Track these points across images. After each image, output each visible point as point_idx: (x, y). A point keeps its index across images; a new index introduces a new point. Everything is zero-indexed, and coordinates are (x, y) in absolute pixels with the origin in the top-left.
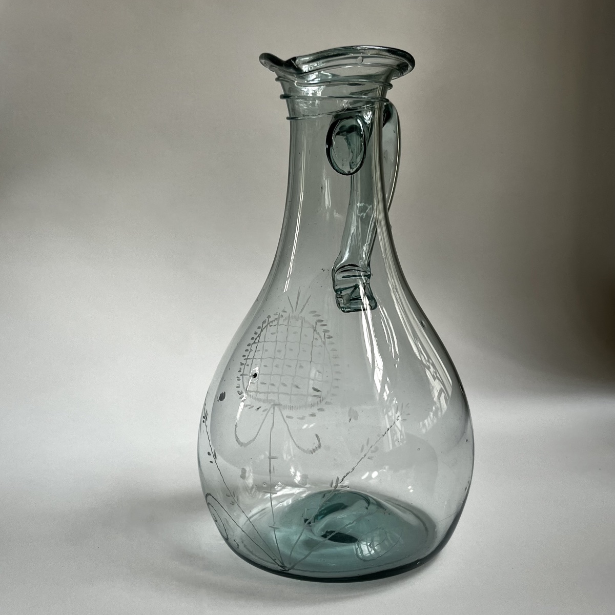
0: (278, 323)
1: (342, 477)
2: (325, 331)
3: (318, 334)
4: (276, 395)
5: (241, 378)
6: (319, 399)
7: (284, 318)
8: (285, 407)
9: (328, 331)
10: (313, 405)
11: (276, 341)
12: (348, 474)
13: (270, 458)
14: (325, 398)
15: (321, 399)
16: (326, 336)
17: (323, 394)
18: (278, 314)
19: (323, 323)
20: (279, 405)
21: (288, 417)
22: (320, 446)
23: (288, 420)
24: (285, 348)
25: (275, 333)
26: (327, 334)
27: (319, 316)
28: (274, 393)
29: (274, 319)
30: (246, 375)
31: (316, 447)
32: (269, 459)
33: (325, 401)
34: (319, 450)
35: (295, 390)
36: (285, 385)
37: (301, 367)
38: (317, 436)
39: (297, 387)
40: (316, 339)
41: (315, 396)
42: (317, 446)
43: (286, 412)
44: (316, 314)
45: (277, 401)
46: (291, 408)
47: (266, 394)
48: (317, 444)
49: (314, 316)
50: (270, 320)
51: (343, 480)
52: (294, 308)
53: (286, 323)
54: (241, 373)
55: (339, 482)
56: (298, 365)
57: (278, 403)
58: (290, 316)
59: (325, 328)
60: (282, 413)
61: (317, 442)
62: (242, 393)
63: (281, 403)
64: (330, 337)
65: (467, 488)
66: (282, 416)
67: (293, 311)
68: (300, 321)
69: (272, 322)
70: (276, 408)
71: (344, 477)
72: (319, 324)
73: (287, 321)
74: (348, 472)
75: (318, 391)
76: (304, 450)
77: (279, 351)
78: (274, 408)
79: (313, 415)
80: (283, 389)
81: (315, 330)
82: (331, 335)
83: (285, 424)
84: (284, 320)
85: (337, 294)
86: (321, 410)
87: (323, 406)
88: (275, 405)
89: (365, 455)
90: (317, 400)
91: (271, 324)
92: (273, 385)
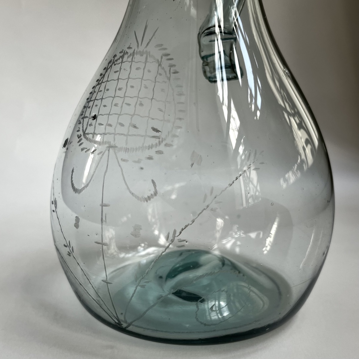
0: (122, 61)
1: (180, 230)
2: (171, 66)
3: (163, 69)
4: (113, 135)
5: (82, 121)
6: (157, 140)
7: (129, 54)
8: (121, 149)
9: (174, 66)
10: (150, 147)
11: (118, 79)
12: (186, 226)
13: (103, 205)
14: (165, 139)
15: (161, 140)
16: (172, 71)
17: (163, 135)
18: (124, 51)
19: (169, 57)
20: (114, 147)
21: (123, 160)
22: (156, 193)
23: (122, 163)
24: (127, 85)
25: (117, 71)
26: (172, 69)
27: (165, 49)
28: (110, 134)
29: (119, 57)
30: (87, 117)
31: (152, 195)
32: (101, 207)
33: (164, 143)
34: (155, 197)
35: (133, 131)
36: (122, 125)
37: (141, 104)
38: (153, 182)
39: (135, 127)
40: (160, 74)
41: (154, 137)
42: (153, 193)
43: (122, 155)
44: (163, 47)
45: (112, 143)
46: (127, 150)
47: (102, 136)
48: (152, 192)
49: (160, 50)
50: (116, 58)
51: (181, 233)
52: (140, 43)
53: (130, 59)
54: (83, 116)
55: (176, 235)
56: (138, 103)
57: (113, 145)
58: (135, 52)
59: (170, 62)
60: (116, 156)
61: (153, 188)
62: (80, 136)
63: (117, 145)
64: (176, 72)
65: (325, 253)
66: (117, 159)
67: (138, 46)
68: (145, 56)
69: (117, 60)
70: (111, 150)
71: (183, 230)
72: (164, 58)
73: (131, 57)
74: (187, 224)
75: (157, 131)
76: (138, 198)
77: (120, 89)
78: (109, 151)
79: (150, 158)
80: (120, 129)
81: (160, 65)
82: (178, 70)
83: (119, 168)
84: (128, 57)
85: (204, 62)
86: (159, 152)
87: (162, 148)
88: (110, 147)
89: (208, 206)
90: (155, 141)
91: (116, 63)
92: (110, 125)
